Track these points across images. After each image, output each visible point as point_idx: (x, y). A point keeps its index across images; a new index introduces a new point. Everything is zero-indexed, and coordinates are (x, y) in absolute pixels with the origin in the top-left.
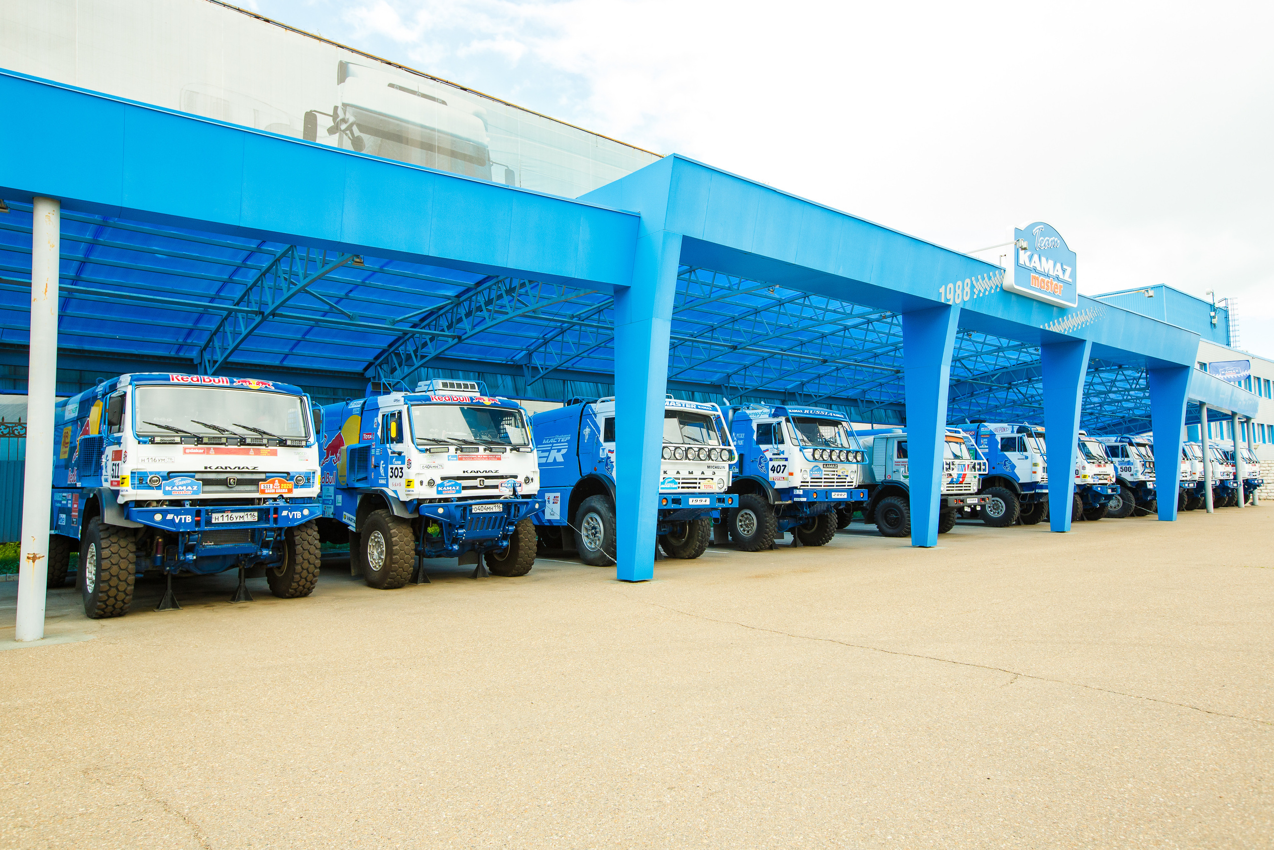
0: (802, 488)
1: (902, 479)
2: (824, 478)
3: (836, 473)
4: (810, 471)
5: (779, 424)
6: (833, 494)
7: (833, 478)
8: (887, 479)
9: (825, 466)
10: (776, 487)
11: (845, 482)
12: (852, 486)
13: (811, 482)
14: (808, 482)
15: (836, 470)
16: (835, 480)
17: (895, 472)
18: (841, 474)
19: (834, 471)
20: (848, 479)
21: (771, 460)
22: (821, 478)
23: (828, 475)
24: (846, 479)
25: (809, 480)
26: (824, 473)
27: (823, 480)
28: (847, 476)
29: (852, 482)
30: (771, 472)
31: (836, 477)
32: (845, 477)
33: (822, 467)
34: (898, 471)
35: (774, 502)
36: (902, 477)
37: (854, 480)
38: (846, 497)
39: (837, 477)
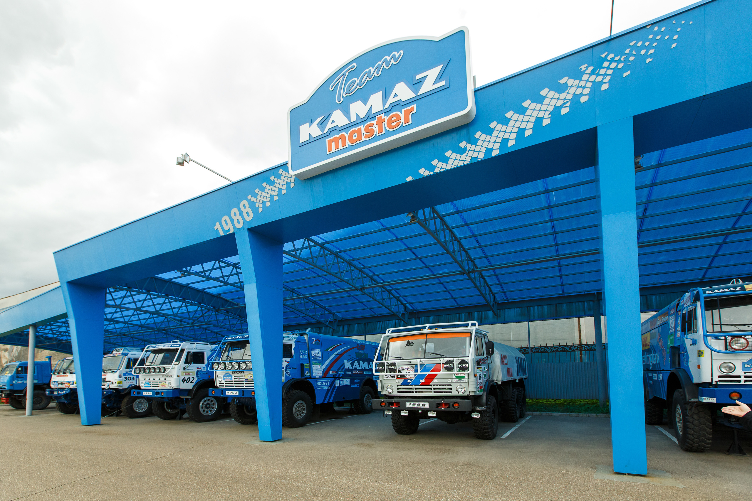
9: (233, 373)
23: (237, 379)
25: (223, 382)
26: (234, 377)
27: (234, 382)
31: (244, 380)
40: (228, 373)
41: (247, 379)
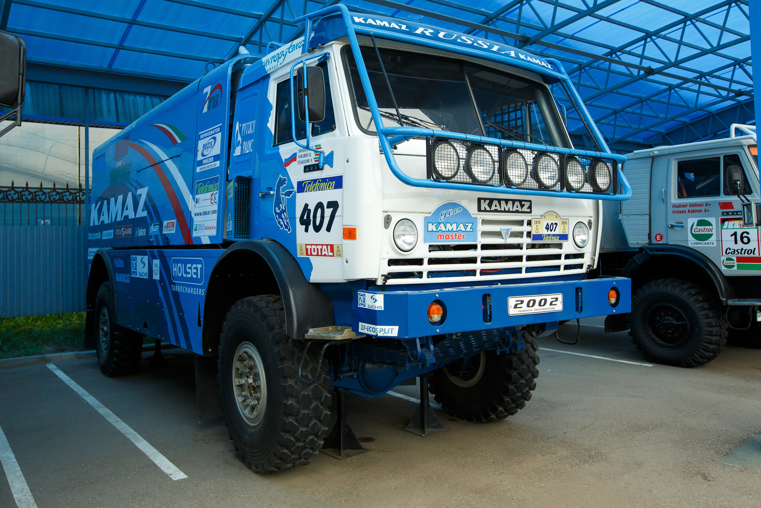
0: (391, 282)
1: (691, 243)
2: (485, 247)
3: (525, 228)
4: (427, 221)
5: (323, 63)
6: (512, 301)
7: (519, 246)
8: (654, 241)
10: (316, 277)
11: (558, 257)
12: (580, 266)
13: (432, 261)
14: (419, 262)
15: (525, 218)
16: (525, 252)
17: (672, 227)
18: (545, 232)
19: (521, 223)
20: (568, 248)
21: (301, 187)
22: (474, 247)
23: (498, 234)
24: (560, 246)
26: (481, 228)
27: (479, 253)
28: (564, 237)
29: (581, 256)
30: (300, 228)
31: (525, 240)
32: (557, 241)
33: (473, 209)
34: (681, 225)
35: (302, 329)
36: (691, 238)
37: (588, 250)
38: (559, 307)
39: (529, 241)
40: (454, 205)
41: (539, 237)
